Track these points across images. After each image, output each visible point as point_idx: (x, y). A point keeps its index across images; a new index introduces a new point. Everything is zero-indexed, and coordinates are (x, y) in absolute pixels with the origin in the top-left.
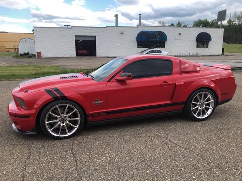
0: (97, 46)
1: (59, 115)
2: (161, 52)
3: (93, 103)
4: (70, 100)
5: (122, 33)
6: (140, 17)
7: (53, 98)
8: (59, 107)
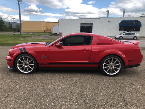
2: (134, 34)
3: (41, 57)
4: (29, 54)
6: (124, 11)
7: (21, 52)
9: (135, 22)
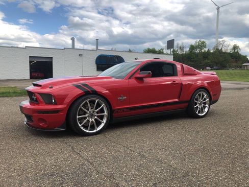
0: (53, 68)
1: (88, 110)
3: (119, 98)
5: (80, 55)
6: (97, 42)
7: (85, 92)
8: (89, 101)
9: (117, 59)
